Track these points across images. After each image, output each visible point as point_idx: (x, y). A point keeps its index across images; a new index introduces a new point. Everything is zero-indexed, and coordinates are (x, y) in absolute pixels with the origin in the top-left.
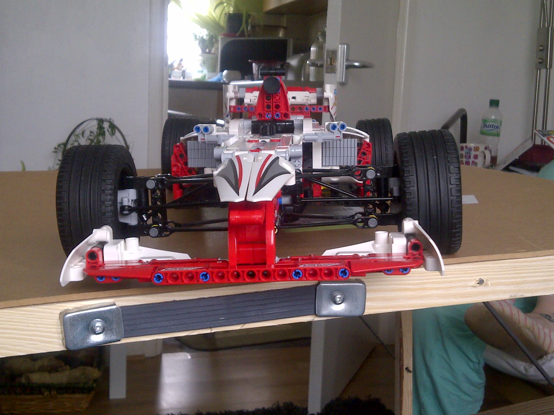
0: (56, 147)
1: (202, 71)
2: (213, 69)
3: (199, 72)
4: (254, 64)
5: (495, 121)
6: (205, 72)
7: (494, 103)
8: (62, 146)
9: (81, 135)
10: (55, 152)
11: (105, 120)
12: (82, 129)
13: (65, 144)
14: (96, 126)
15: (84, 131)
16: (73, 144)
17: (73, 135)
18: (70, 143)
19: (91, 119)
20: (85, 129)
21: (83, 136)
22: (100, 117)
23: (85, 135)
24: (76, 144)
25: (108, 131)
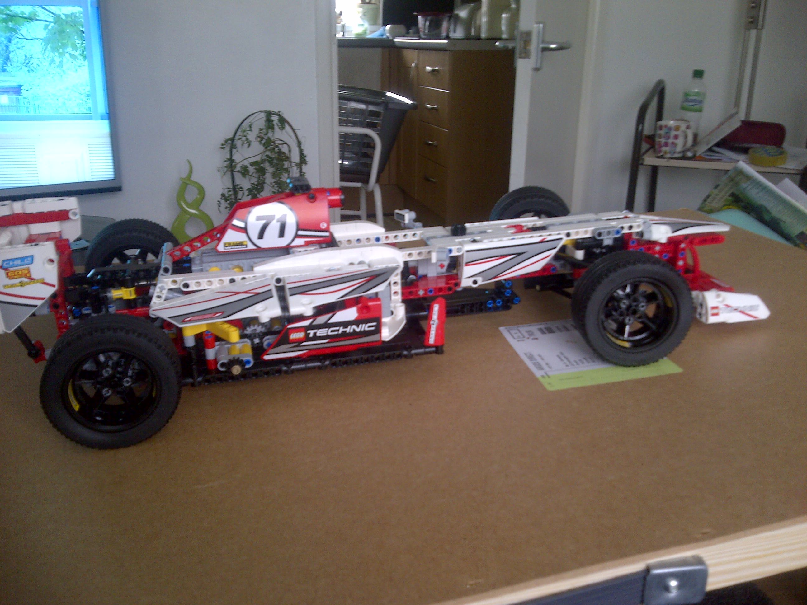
0: (224, 143)
1: (363, 25)
2: (374, 22)
3: (360, 25)
4: (420, 18)
5: (698, 94)
6: (366, 25)
7: (698, 74)
8: (229, 142)
9: (248, 129)
10: (222, 148)
11: (273, 112)
12: (250, 122)
13: (232, 140)
14: (265, 119)
15: (251, 124)
16: (240, 139)
17: (240, 130)
18: (237, 138)
19: (258, 112)
20: (252, 122)
21: (251, 130)
22: (268, 109)
23: (253, 129)
24: (244, 139)
25: (278, 125)
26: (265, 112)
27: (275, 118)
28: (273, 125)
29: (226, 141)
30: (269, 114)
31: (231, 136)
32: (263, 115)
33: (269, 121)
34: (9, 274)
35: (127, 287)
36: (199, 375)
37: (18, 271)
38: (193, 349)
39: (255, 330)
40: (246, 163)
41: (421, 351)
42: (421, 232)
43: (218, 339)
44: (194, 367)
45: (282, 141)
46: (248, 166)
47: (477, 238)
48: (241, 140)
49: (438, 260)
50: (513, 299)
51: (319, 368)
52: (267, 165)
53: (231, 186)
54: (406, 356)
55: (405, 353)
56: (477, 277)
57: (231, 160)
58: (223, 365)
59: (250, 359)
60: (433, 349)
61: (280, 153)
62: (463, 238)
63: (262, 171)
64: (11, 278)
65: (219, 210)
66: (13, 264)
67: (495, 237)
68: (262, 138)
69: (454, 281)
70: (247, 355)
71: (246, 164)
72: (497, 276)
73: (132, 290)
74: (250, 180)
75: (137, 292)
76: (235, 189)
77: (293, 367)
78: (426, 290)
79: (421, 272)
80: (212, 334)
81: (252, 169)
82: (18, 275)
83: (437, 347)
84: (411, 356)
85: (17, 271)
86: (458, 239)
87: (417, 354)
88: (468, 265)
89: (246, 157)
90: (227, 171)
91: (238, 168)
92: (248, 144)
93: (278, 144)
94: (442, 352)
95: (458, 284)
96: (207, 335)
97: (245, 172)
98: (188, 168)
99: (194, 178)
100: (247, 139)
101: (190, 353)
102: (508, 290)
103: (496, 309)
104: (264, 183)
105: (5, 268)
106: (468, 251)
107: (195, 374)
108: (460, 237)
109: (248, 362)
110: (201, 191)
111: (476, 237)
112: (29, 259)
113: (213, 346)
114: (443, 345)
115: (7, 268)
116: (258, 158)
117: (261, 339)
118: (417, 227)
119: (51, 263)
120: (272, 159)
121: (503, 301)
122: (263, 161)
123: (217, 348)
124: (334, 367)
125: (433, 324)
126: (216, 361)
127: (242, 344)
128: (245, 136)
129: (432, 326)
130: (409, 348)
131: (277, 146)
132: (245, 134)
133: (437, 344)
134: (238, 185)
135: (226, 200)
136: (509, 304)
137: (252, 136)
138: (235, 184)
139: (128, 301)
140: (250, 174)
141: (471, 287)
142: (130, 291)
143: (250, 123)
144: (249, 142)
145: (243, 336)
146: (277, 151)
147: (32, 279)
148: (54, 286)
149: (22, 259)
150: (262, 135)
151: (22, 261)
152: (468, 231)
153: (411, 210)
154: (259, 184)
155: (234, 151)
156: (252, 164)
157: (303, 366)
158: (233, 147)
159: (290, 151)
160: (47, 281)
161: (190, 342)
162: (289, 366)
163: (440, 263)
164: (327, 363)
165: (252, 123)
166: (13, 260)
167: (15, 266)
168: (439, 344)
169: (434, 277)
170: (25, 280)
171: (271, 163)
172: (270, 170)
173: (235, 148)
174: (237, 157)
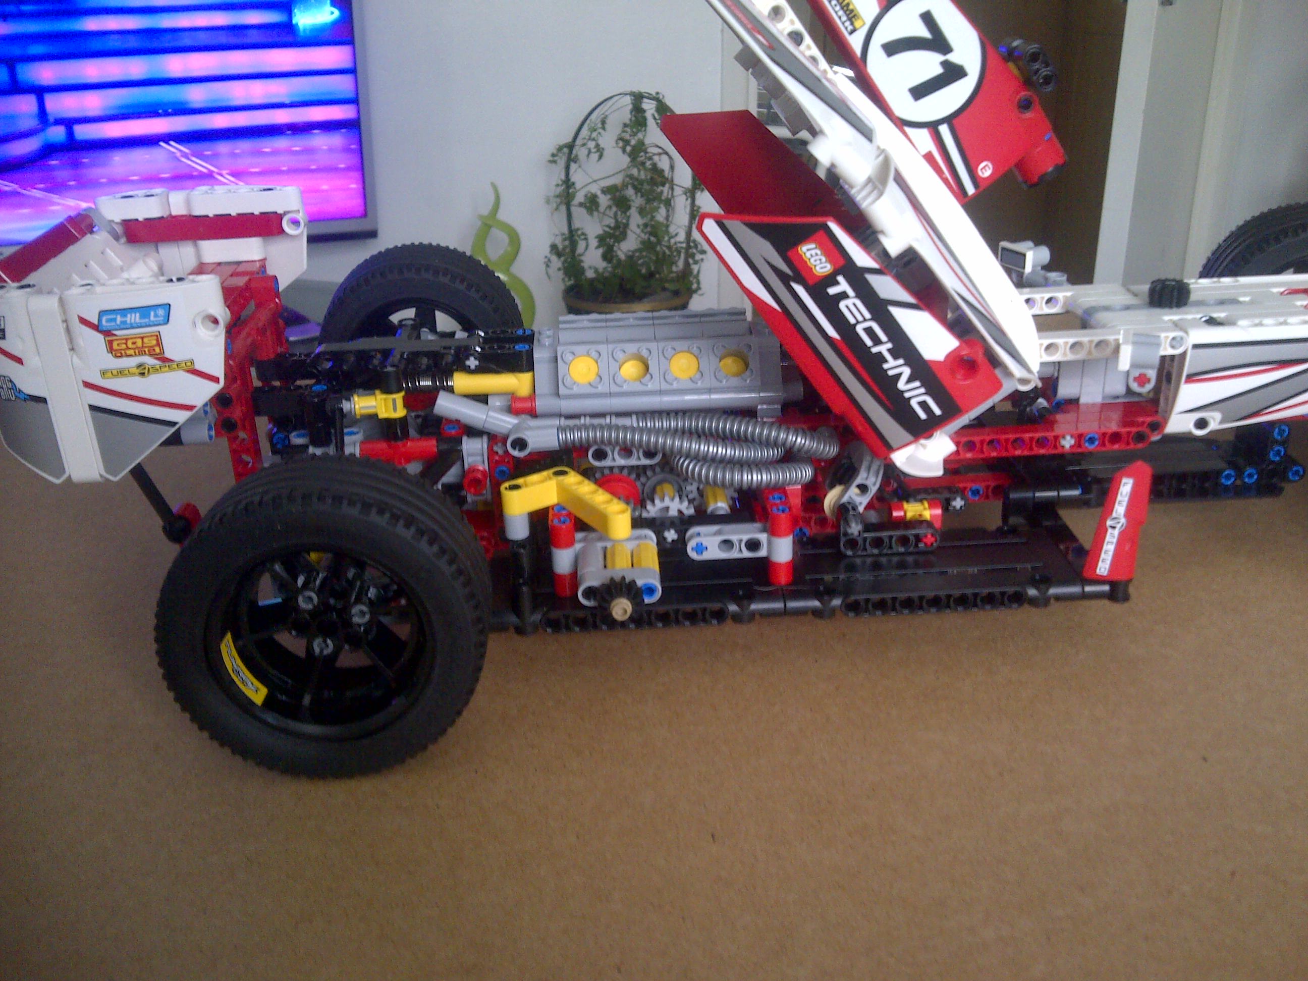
0: (555, 152)
8: (566, 150)
9: (600, 125)
10: (551, 162)
11: (647, 95)
12: (603, 114)
13: (571, 146)
14: (630, 107)
15: (605, 118)
16: (584, 145)
17: (586, 127)
18: (579, 142)
19: (620, 94)
20: (606, 113)
21: (604, 128)
22: (635, 89)
23: (607, 126)
24: (592, 145)
25: (655, 118)
26: (632, 94)
27: (649, 106)
28: (645, 119)
29: (560, 149)
30: (638, 98)
31: (568, 139)
32: (628, 100)
33: (638, 110)
34: (115, 346)
35: (387, 391)
36: (534, 609)
37: (134, 340)
38: (524, 547)
39: (667, 509)
40: (595, 189)
41: (1075, 589)
42: (1069, 294)
43: (581, 525)
44: (525, 589)
45: (660, 148)
46: (599, 193)
47: (1219, 315)
48: (584, 147)
49: (1134, 365)
50: (1285, 471)
51: (816, 613)
52: (630, 192)
53: (565, 230)
54: (1033, 602)
55: (1032, 592)
56: (1213, 410)
57: (568, 183)
58: (590, 592)
59: (657, 583)
60: (1106, 588)
61: (655, 169)
62: (1180, 314)
63: (622, 203)
64: (118, 355)
65: (547, 273)
66: (124, 322)
67: (1267, 316)
68: (627, 142)
69: (1149, 419)
70: (647, 572)
71: (593, 191)
72: (1262, 410)
73: (399, 397)
74: (601, 222)
75: (408, 403)
76: (572, 236)
77: (753, 607)
78: (1079, 438)
79: (1065, 390)
80: (569, 514)
81: (604, 200)
82: (134, 349)
83: (1113, 584)
84: (1041, 602)
85: (132, 338)
86: (1170, 316)
87: (1058, 598)
88: (1194, 381)
89: (596, 178)
90: (561, 203)
91: (580, 197)
92: (598, 153)
93: (651, 155)
94: (1126, 598)
95: (1157, 426)
96: (558, 515)
97: (591, 204)
98: (492, 199)
99: (502, 216)
100: (597, 146)
101: (516, 557)
102: (1276, 448)
103: (1241, 491)
104: (626, 226)
105: (105, 329)
106: (1196, 346)
107: (526, 603)
108: (1175, 310)
109: (651, 590)
110: (515, 239)
111: (1215, 312)
112: (161, 312)
113: (570, 543)
114: (1130, 580)
115: (110, 331)
116: (617, 180)
117: (682, 533)
118: (1056, 284)
119: (212, 325)
120: (641, 182)
121: (1260, 474)
122: (625, 186)
123: (578, 546)
124: (851, 614)
125: (1114, 528)
126: (575, 577)
127: (637, 542)
128: (594, 140)
129: (1110, 531)
130: (1044, 581)
131: (650, 159)
132: (594, 135)
133: (1115, 578)
134: (578, 229)
135: (559, 255)
136: (1275, 480)
137: (608, 140)
138: (573, 227)
139: (389, 422)
140: (602, 209)
141: (1190, 433)
142: (394, 401)
143: (603, 116)
144: (600, 151)
145: (637, 523)
146: (650, 167)
147: (165, 360)
148: (216, 380)
149: (144, 310)
150: (627, 136)
151: (142, 317)
152: (1193, 297)
153: (1037, 243)
154: (617, 227)
155: (573, 166)
156: (605, 191)
157: (778, 605)
158: (571, 159)
159: (672, 168)
160: (198, 366)
161: (518, 530)
162: (745, 602)
163: (1136, 373)
164: (837, 602)
165: (607, 116)
166: (124, 311)
167: (129, 326)
168: (1121, 577)
169: (1094, 405)
170: (149, 361)
171: (637, 190)
172: (637, 201)
173: (575, 162)
174: (578, 177)
